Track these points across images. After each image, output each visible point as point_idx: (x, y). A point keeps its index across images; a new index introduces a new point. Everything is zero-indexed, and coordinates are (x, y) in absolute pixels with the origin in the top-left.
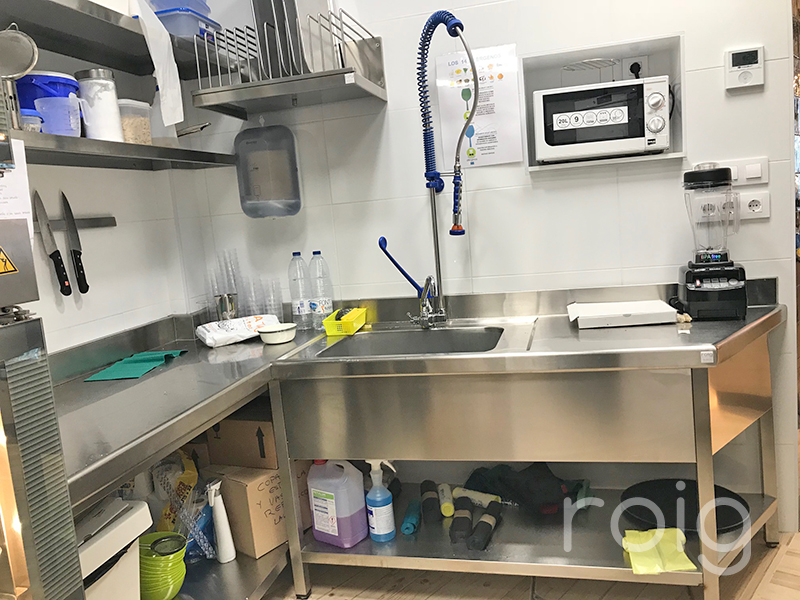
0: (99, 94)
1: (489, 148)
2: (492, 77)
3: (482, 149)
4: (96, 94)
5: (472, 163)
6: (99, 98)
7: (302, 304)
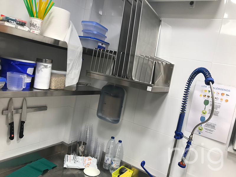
0: (42, 69)
1: (210, 130)
2: (222, 99)
3: (206, 129)
4: (41, 69)
5: (200, 133)
6: (42, 71)
7: (108, 159)
